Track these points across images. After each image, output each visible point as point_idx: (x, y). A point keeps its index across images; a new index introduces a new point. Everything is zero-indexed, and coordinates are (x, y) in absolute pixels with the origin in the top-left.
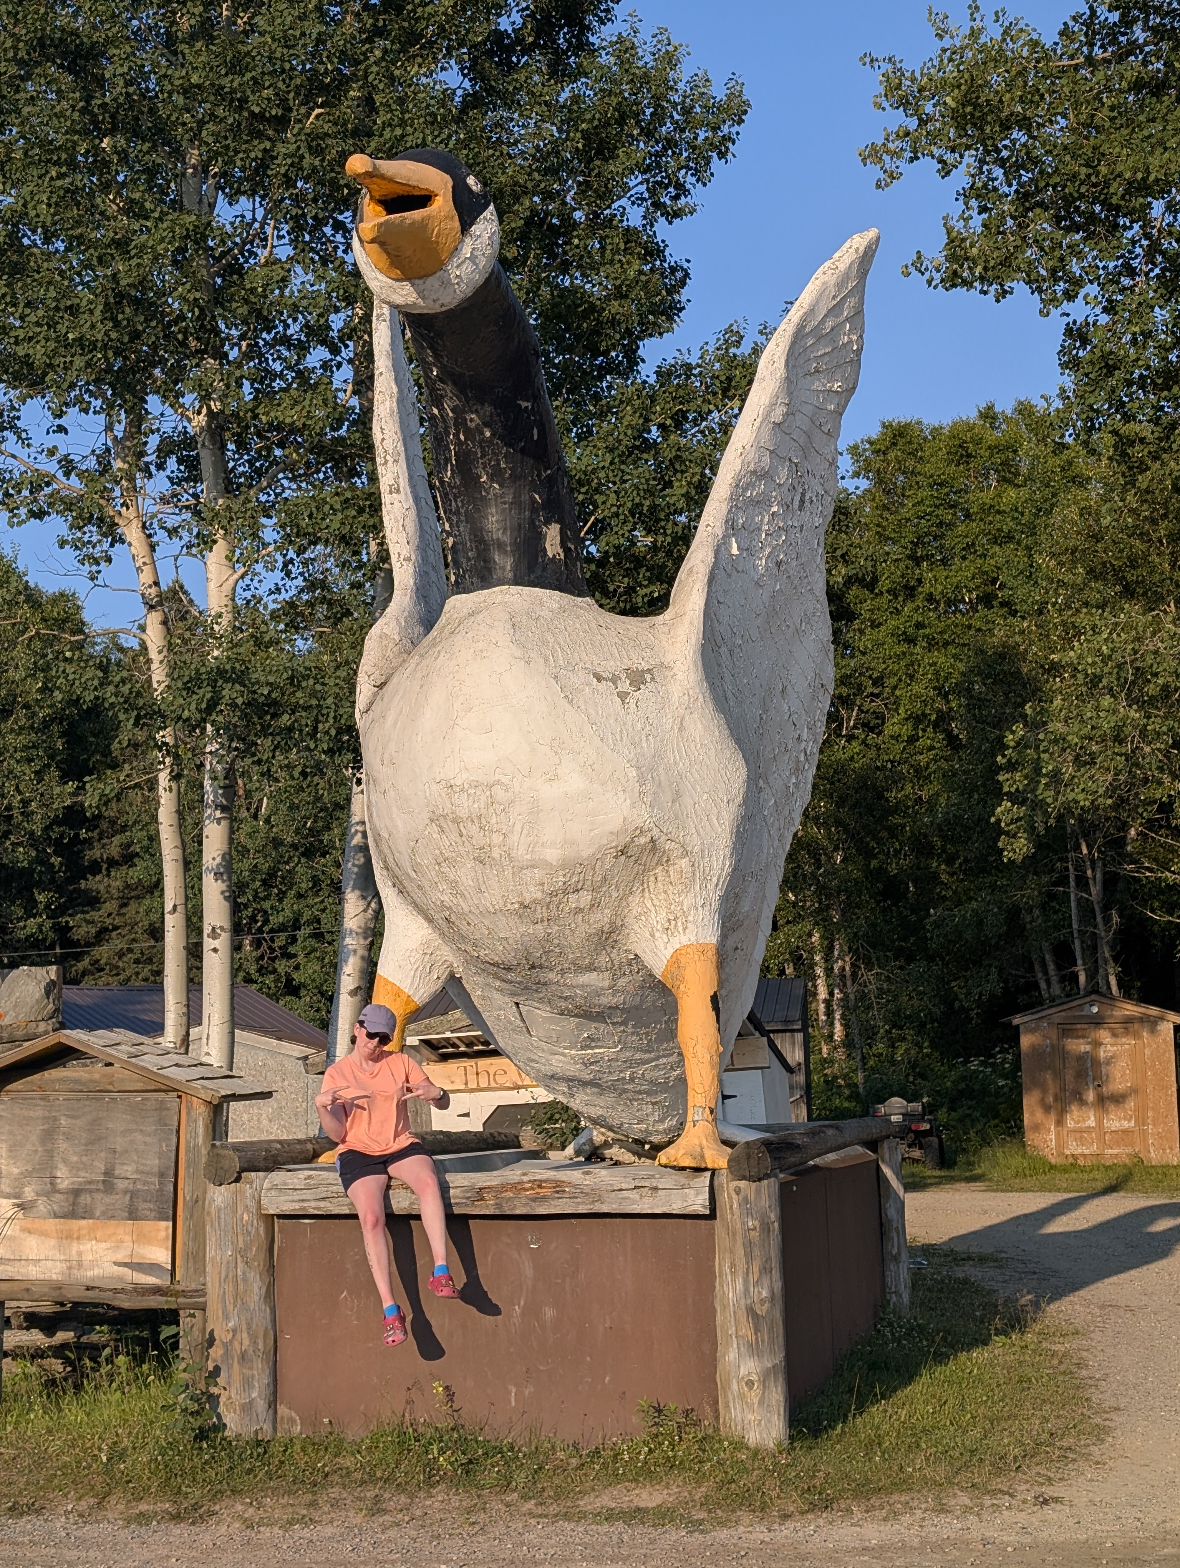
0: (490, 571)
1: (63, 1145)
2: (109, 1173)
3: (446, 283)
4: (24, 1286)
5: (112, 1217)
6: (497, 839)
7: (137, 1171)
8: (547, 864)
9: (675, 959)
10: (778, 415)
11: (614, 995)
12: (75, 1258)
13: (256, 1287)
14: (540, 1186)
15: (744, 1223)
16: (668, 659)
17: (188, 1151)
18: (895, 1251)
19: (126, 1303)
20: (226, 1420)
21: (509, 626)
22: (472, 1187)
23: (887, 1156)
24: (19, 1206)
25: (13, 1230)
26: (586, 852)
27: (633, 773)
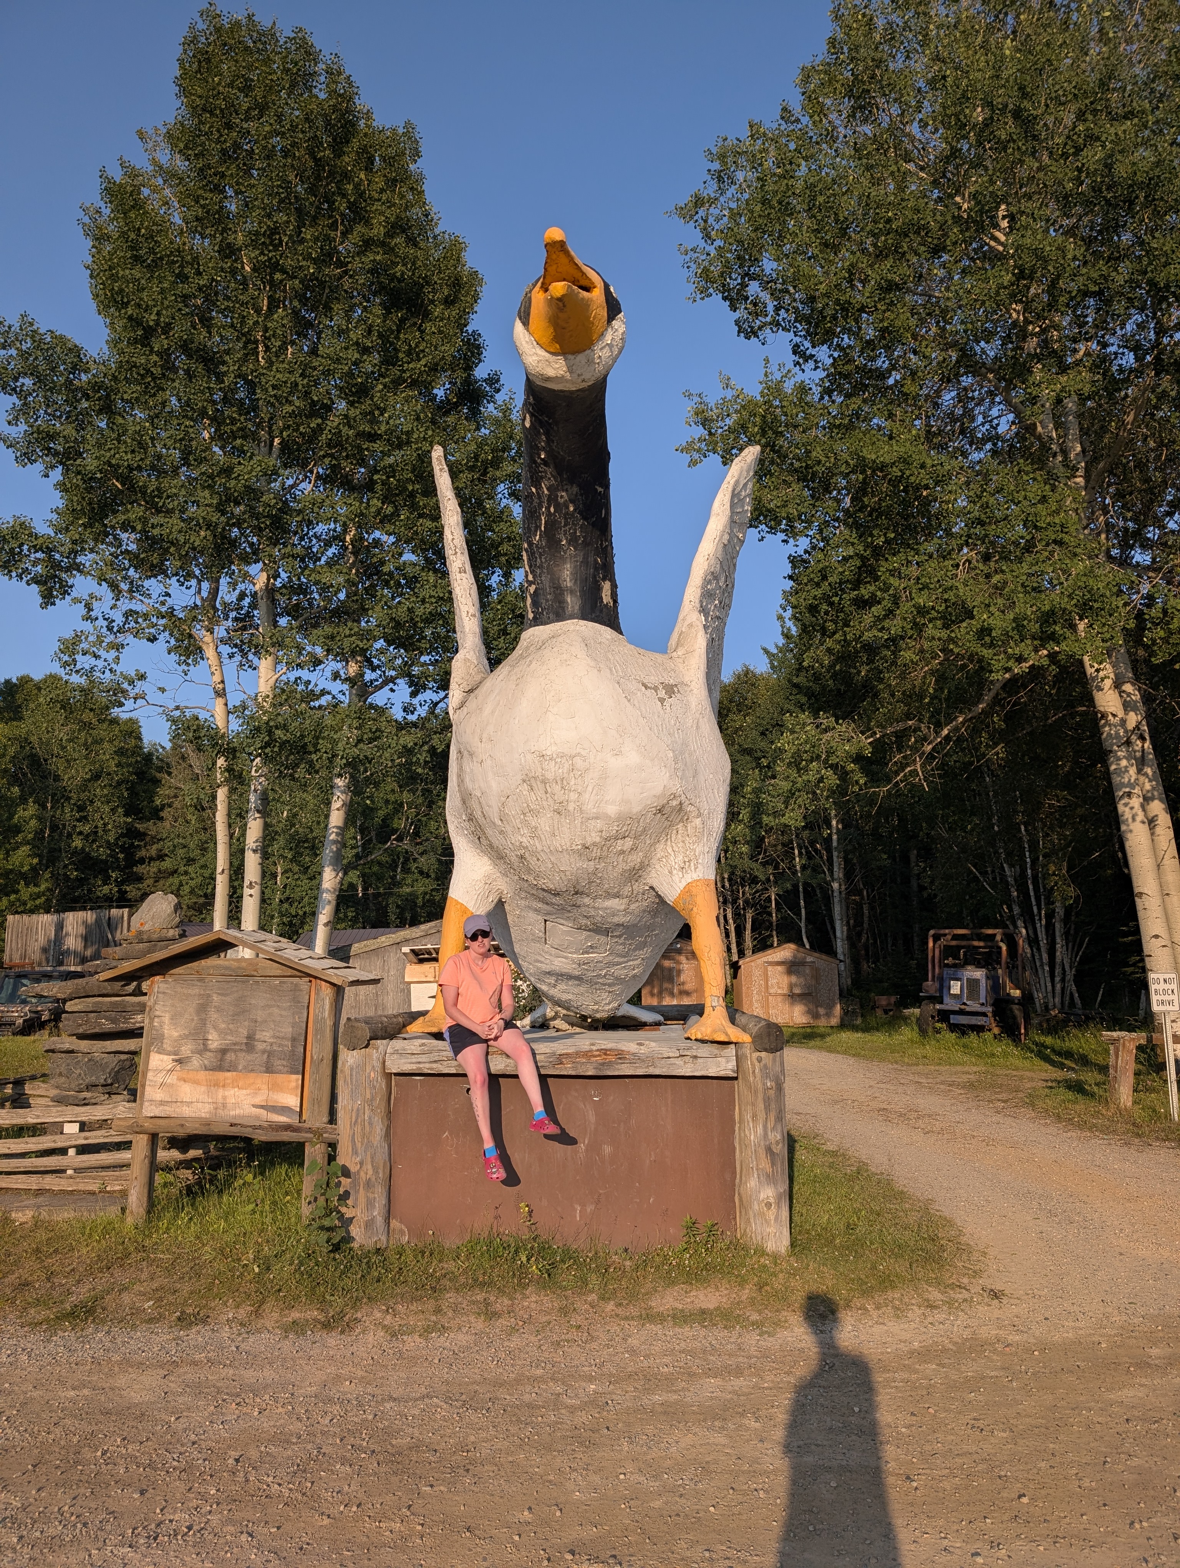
0: (563, 609)
1: (213, 1015)
2: (250, 1037)
3: (590, 362)
4: (179, 1122)
5: (252, 1070)
6: (573, 796)
7: (274, 1037)
8: (607, 817)
9: (688, 890)
11: (624, 916)
12: (220, 1100)
13: (379, 1129)
14: (605, 1054)
15: (764, 1084)
16: (686, 679)
17: (316, 1021)
19: (261, 1137)
20: (353, 1234)
21: (583, 645)
22: (554, 1054)
24: (176, 1061)
25: (172, 1079)
26: (635, 811)
27: (671, 754)
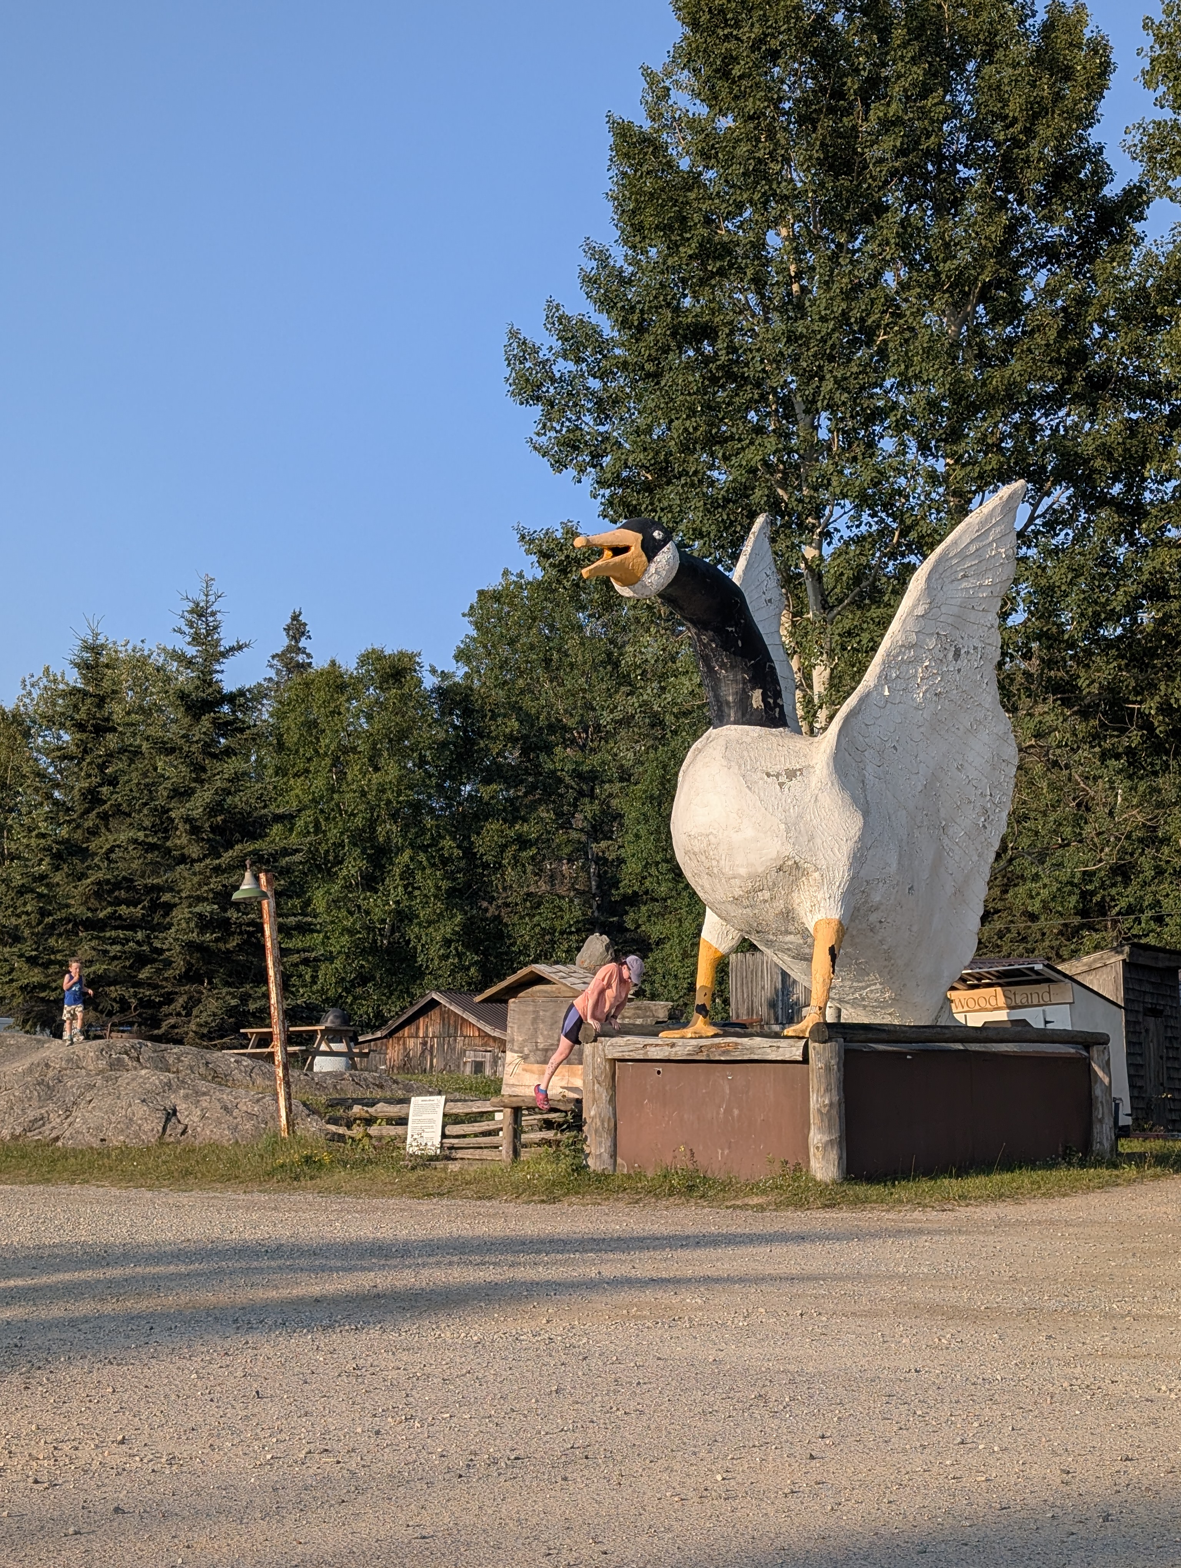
0: (725, 717)
1: (541, 1026)
3: (644, 586)
6: (714, 863)
8: (742, 877)
9: (815, 927)
10: (920, 611)
13: (605, 1096)
14: (729, 1046)
15: (821, 1066)
16: (813, 762)
18: (1100, 1116)
20: (590, 1163)
21: (723, 748)
22: (697, 1046)
23: (1096, 1056)
24: (521, 1057)
25: (518, 1070)
26: (760, 870)
27: (783, 826)
